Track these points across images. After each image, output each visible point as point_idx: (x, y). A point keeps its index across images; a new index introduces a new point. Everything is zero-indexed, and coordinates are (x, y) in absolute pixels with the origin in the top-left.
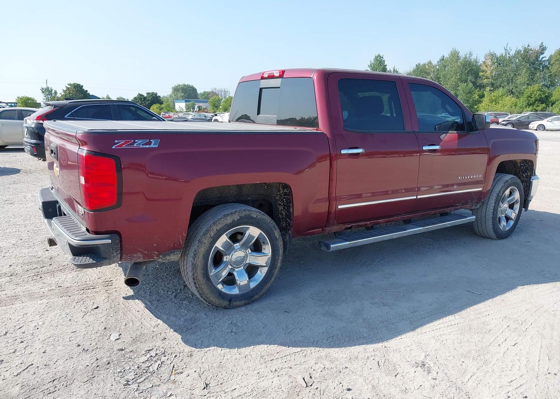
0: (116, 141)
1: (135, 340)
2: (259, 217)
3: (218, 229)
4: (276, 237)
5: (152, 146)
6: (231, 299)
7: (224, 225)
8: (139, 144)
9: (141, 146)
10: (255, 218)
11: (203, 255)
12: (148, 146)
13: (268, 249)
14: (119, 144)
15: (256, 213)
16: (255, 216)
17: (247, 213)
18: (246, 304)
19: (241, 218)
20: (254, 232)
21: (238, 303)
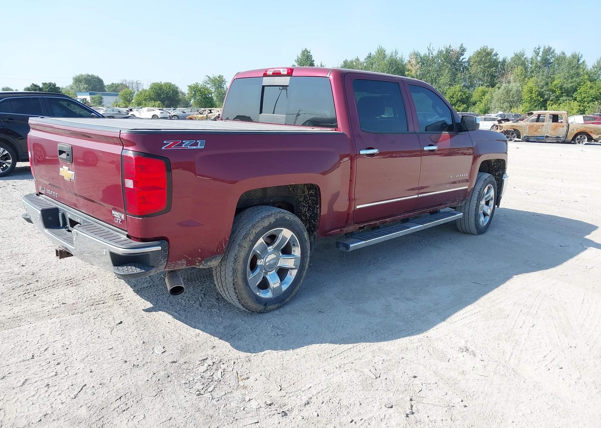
0: (165, 142)
1: (183, 351)
2: (291, 219)
3: (257, 232)
4: (305, 239)
5: (199, 147)
6: (266, 303)
7: (262, 228)
8: (187, 145)
9: (189, 147)
10: (289, 220)
11: (244, 260)
12: (195, 147)
13: (297, 251)
14: (168, 144)
15: (289, 216)
16: (288, 218)
17: (282, 215)
18: (278, 308)
19: (277, 220)
20: (287, 234)
21: (272, 307)
